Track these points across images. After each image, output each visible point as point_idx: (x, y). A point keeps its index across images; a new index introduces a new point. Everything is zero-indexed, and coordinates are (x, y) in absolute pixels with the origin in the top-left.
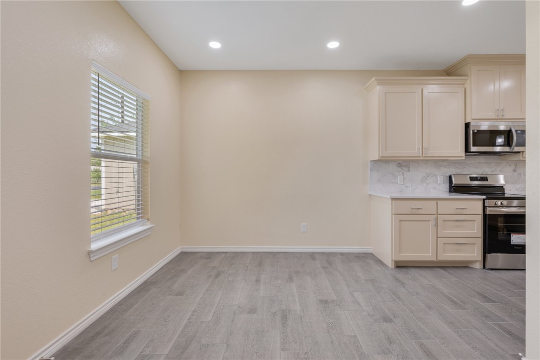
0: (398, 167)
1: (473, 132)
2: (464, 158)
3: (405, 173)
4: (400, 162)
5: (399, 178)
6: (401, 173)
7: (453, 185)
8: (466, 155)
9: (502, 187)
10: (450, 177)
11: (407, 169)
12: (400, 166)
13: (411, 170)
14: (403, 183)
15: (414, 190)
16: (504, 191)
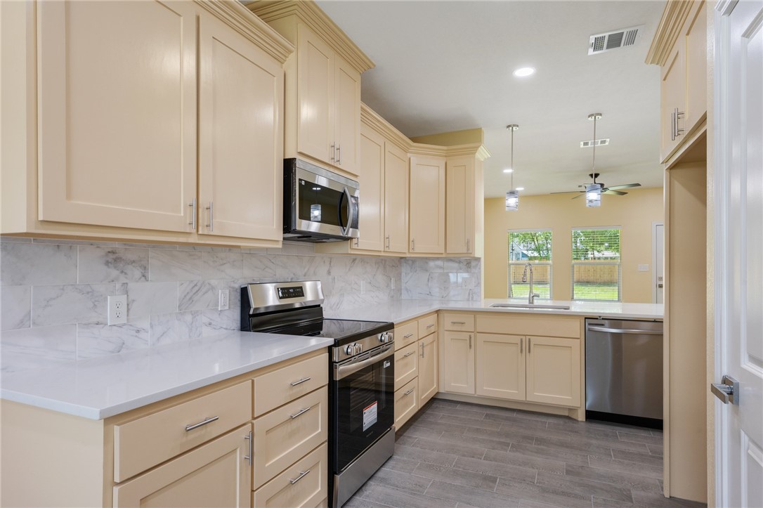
0: (107, 263)
1: (300, 184)
2: (280, 245)
3: (131, 285)
4: (116, 245)
5: (113, 305)
6: (118, 286)
7: (251, 312)
8: (284, 239)
9: (319, 305)
10: (244, 292)
11: (137, 273)
12: (117, 260)
13: (150, 276)
14: (123, 320)
15: (158, 339)
16: (322, 315)
